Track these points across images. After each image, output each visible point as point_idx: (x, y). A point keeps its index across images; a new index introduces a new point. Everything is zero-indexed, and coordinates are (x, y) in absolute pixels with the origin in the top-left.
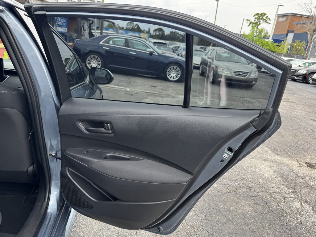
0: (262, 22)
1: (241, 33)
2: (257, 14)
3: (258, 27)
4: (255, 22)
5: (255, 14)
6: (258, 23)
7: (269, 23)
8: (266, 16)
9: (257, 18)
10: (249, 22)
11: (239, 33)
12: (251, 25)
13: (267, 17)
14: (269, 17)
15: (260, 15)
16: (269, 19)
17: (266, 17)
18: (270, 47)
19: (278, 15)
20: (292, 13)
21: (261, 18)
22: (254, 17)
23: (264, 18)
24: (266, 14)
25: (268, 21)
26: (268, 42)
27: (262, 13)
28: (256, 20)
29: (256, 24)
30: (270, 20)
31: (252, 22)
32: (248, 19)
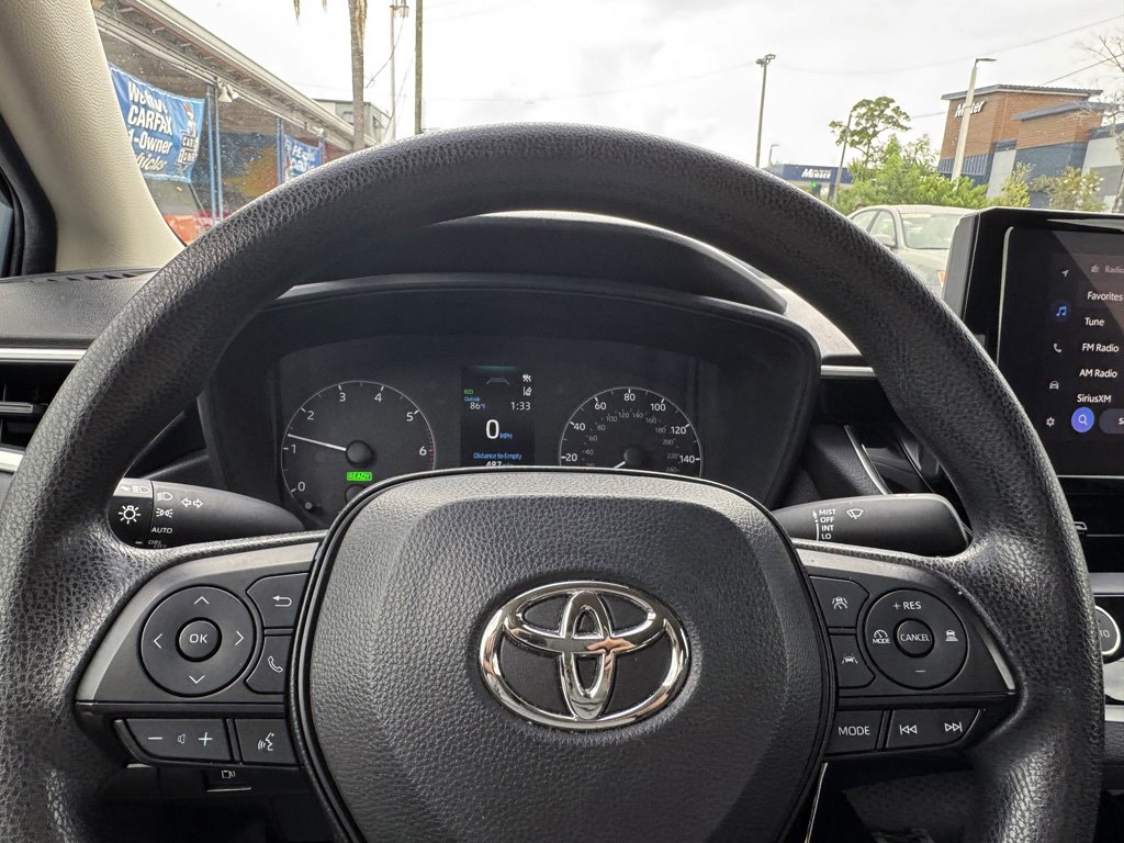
0: (881, 125)
2: (865, 103)
3: (870, 143)
4: (859, 129)
5: (856, 103)
6: (871, 131)
7: (907, 129)
8: (892, 106)
9: (864, 115)
10: (838, 131)
12: (849, 139)
13: (898, 108)
14: (903, 110)
15: (872, 105)
16: (905, 114)
17: (893, 110)
21: (876, 113)
22: (856, 113)
23: (888, 112)
24: (892, 101)
25: (902, 121)
27: (880, 99)
28: (863, 122)
29: (864, 136)
30: (908, 117)
31: (850, 130)
32: (836, 121)
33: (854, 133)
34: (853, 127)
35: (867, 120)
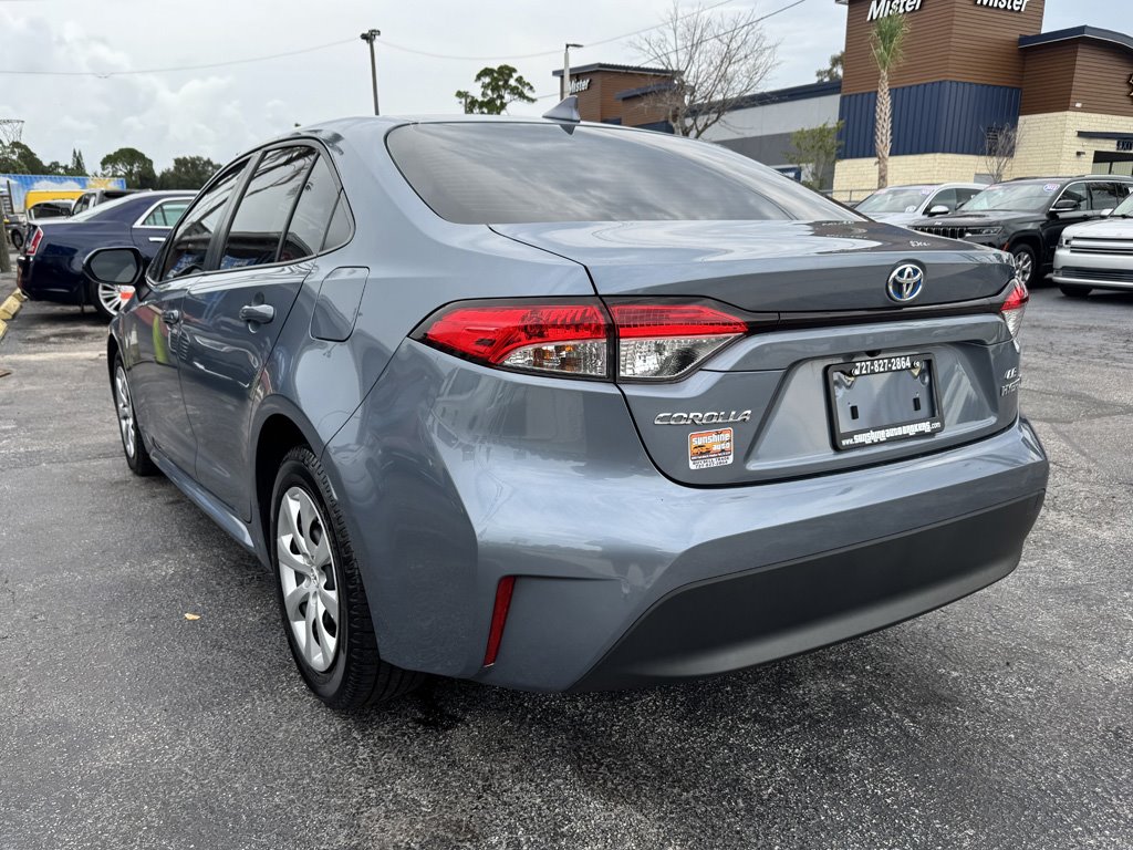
0: (507, 97)
2: (486, 72)
4: (486, 99)
5: (478, 72)
6: (498, 102)
7: (533, 100)
8: (515, 76)
9: (489, 84)
10: (465, 101)
12: (477, 110)
13: (521, 77)
14: (526, 80)
15: (495, 75)
16: (528, 84)
17: (517, 80)
20: (601, 65)
21: (501, 83)
22: (480, 84)
23: (512, 82)
24: (514, 70)
25: (526, 91)
27: (501, 68)
28: (489, 92)
30: (531, 88)
31: (477, 101)
32: (462, 90)
33: (482, 105)
34: (480, 99)
35: (493, 90)
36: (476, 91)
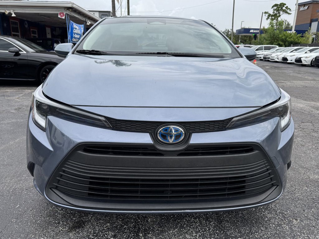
0: (281, 13)
1: (261, 28)
2: (276, 5)
3: (278, 19)
4: (274, 14)
5: (273, 5)
6: (278, 15)
7: (290, 14)
8: (285, 6)
9: (276, 9)
10: (267, 15)
11: (259, 28)
12: (271, 18)
13: (287, 7)
14: (289, 7)
15: (278, 6)
16: (289, 8)
17: (286, 7)
18: (293, 39)
19: (299, 4)
20: (313, 1)
21: (280, 9)
22: (273, 9)
23: (284, 8)
24: (285, 4)
25: (288, 11)
26: (291, 34)
27: (281, 4)
28: (275, 12)
29: (275, 16)
30: (290, 10)
31: (271, 14)
32: (266, 12)
33: (272, 16)
34: (272, 14)
35: (277, 11)
36: (271, 12)
